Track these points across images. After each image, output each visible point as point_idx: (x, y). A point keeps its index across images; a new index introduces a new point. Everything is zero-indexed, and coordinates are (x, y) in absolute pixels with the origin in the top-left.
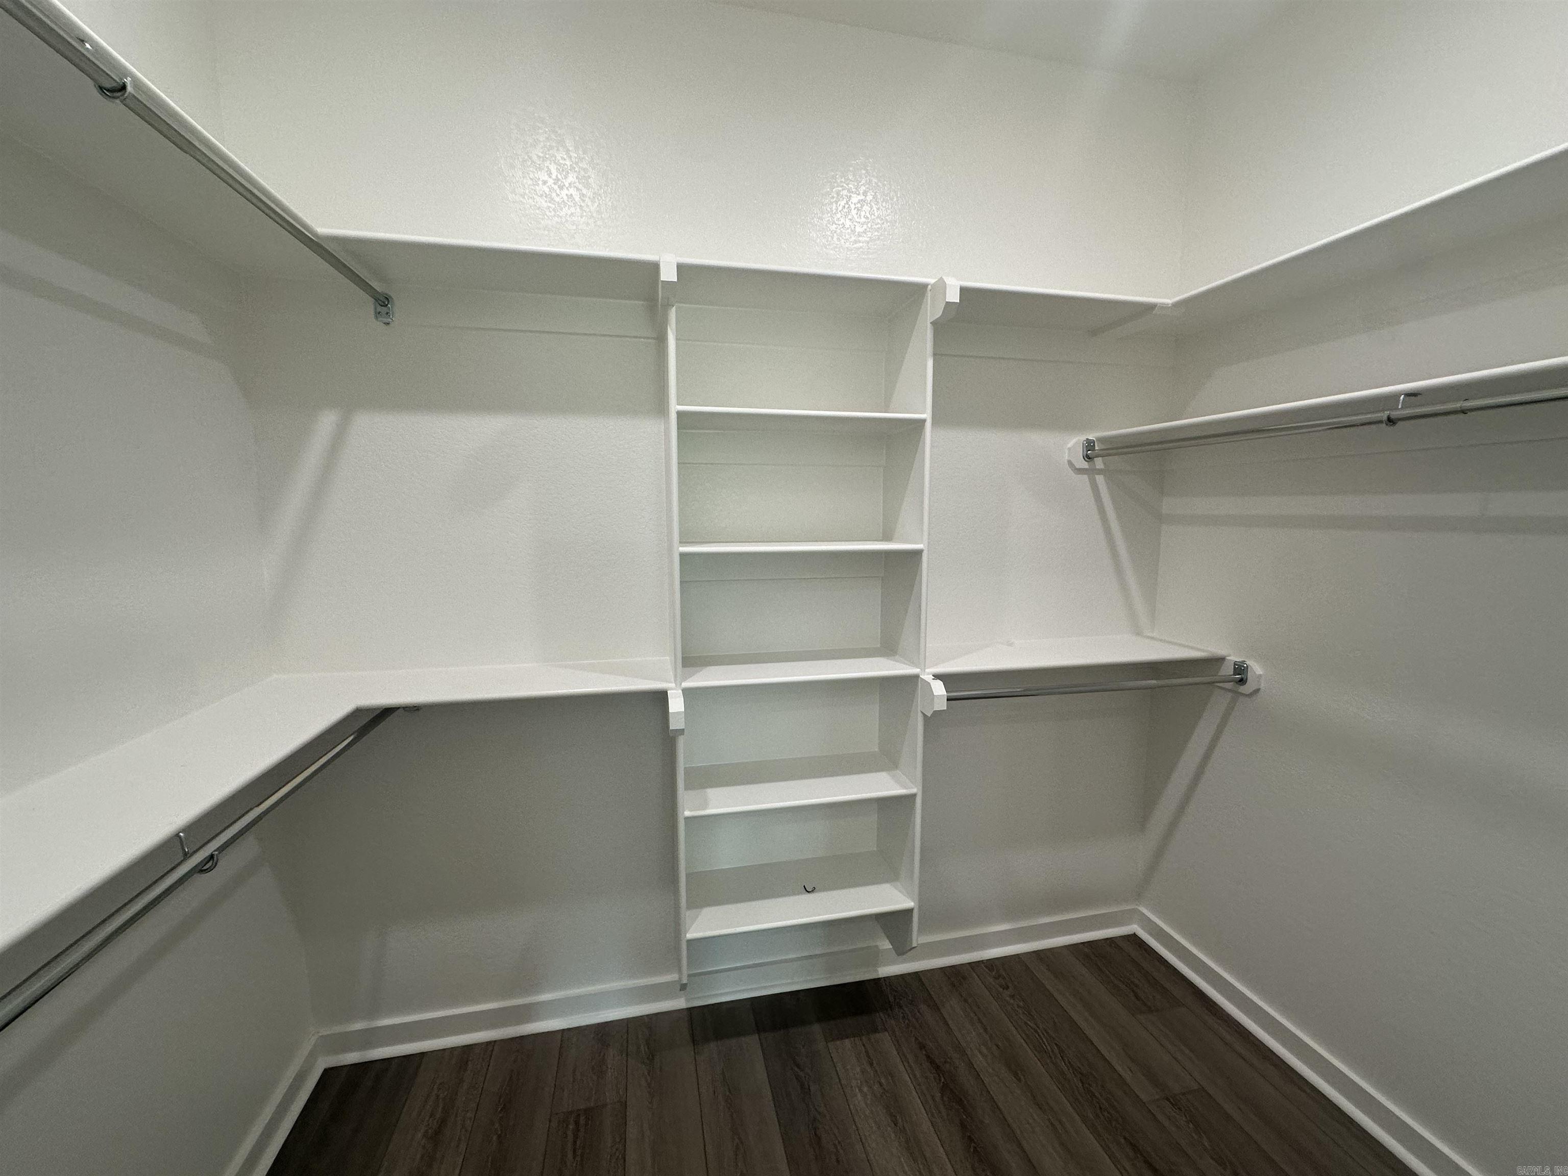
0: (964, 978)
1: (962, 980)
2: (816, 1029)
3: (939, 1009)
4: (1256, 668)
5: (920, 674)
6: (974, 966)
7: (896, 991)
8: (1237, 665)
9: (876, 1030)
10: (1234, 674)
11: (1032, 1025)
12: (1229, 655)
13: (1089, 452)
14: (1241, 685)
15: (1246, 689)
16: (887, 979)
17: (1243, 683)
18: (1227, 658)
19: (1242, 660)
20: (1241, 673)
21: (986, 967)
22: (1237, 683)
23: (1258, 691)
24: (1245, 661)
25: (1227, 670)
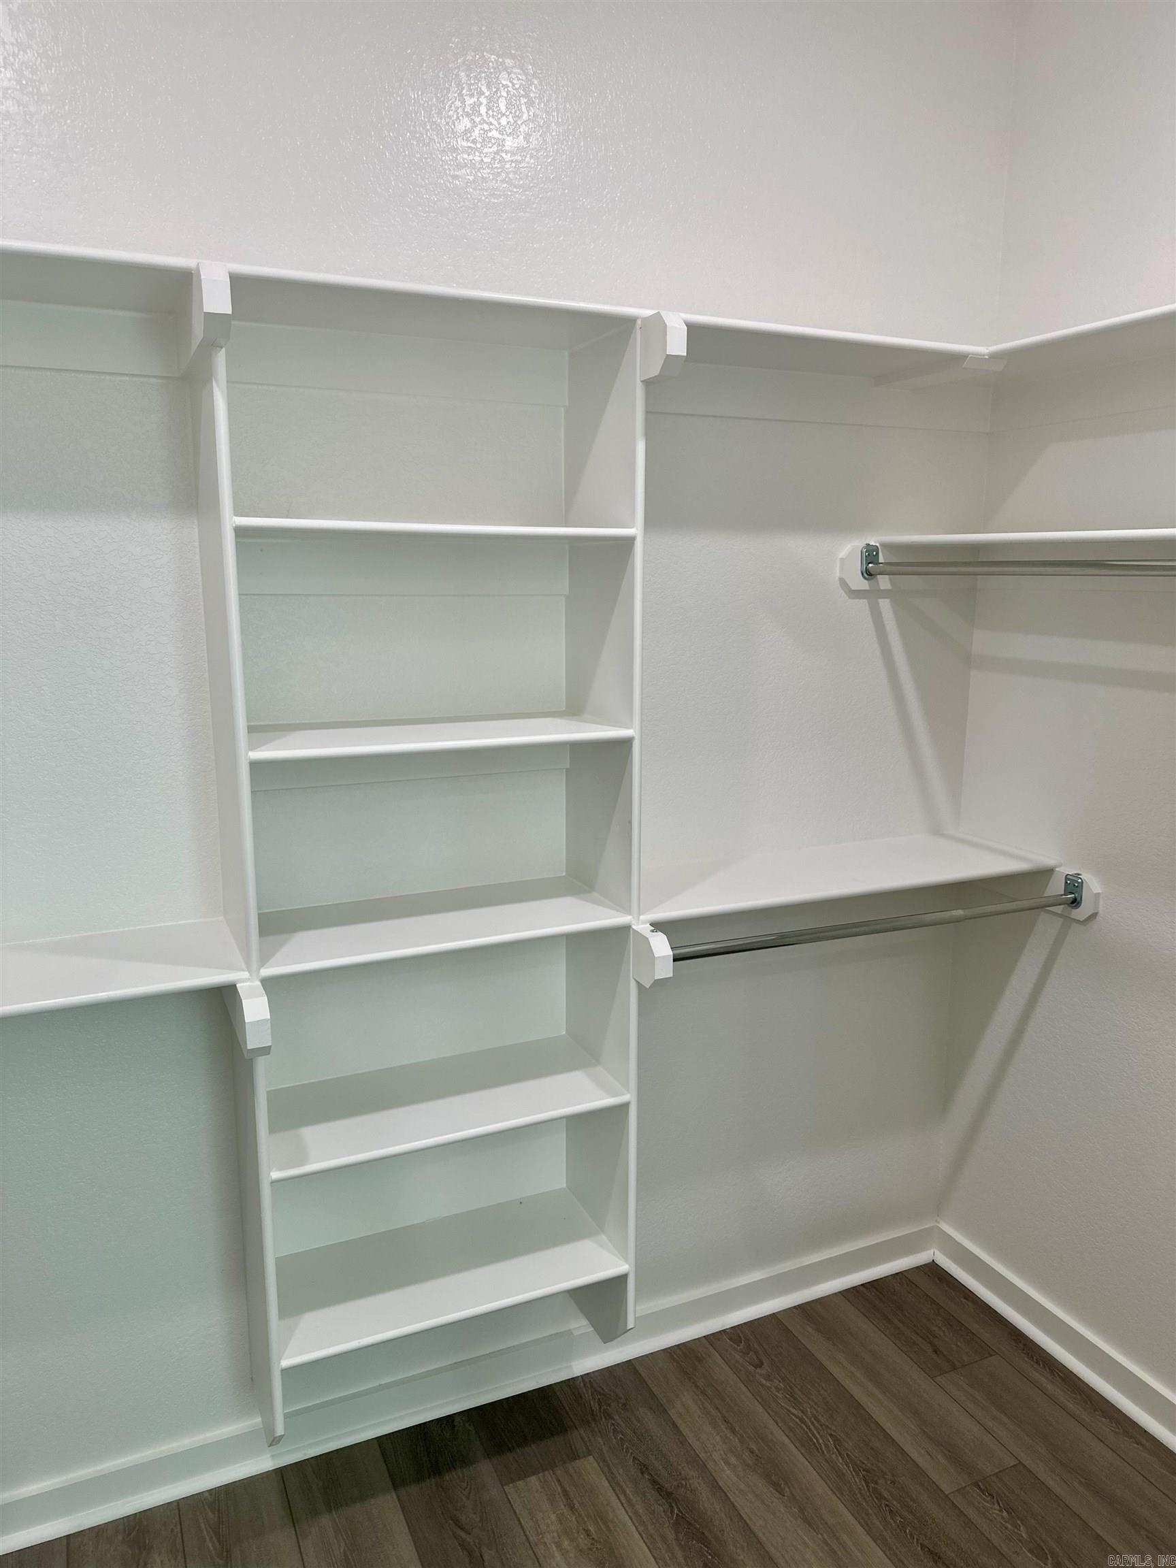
0: (700, 1360)
1: (697, 1363)
2: (485, 1469)
3: (665, 1411)
4: (1093, 884)
5: (633, 922)
6: (712, 1339)
7: (601, 1394)
8: (1069, 879)
9: (575, 1456)
10: (1065, 895)
11: (796, 1412)
12: (1060, 865)
13: (870, 565)
14: (1073, 908)
15: (1080, 913)
16: (587, 1378)
17: (1078, 903)
18: (1057, 869)
19: (1075, 872)
20: (1074, 893)
21: (730, 1339)
22: (1068, 904)
23: (1094, 916)
24: (1079, 875)
25: (1056, 887)
